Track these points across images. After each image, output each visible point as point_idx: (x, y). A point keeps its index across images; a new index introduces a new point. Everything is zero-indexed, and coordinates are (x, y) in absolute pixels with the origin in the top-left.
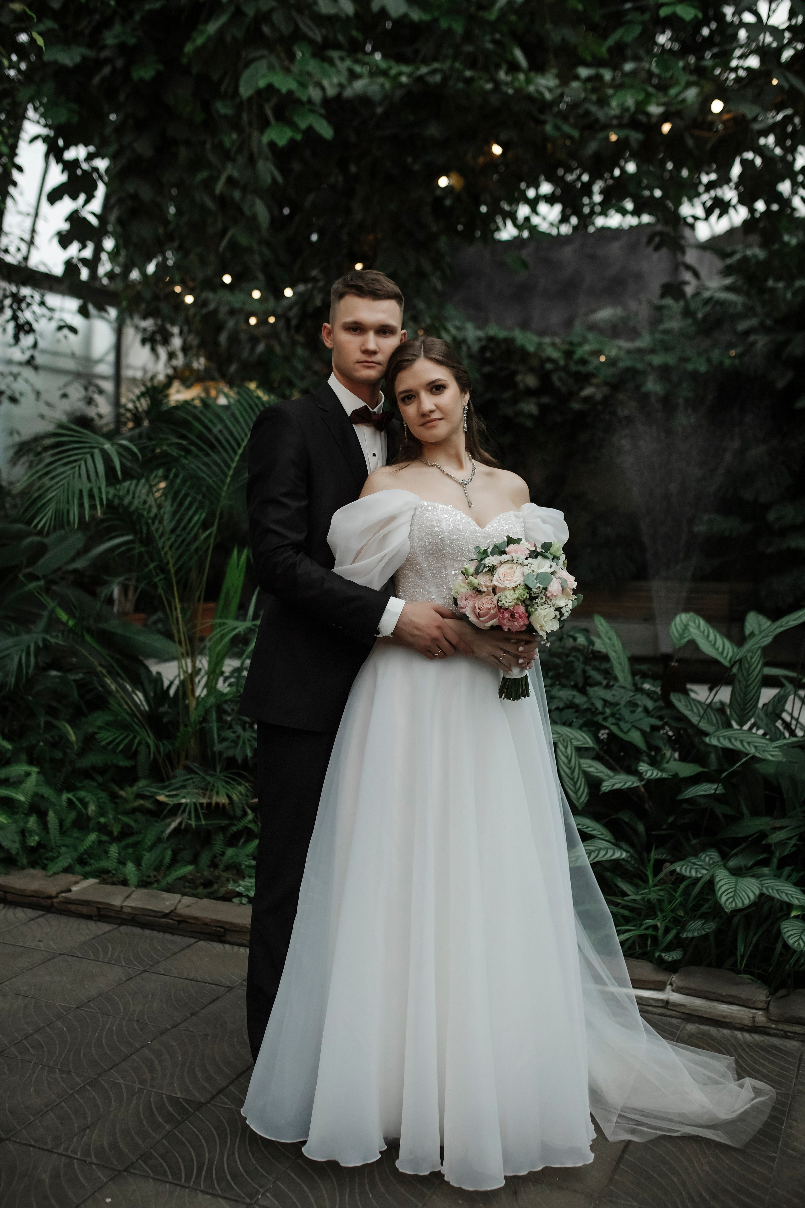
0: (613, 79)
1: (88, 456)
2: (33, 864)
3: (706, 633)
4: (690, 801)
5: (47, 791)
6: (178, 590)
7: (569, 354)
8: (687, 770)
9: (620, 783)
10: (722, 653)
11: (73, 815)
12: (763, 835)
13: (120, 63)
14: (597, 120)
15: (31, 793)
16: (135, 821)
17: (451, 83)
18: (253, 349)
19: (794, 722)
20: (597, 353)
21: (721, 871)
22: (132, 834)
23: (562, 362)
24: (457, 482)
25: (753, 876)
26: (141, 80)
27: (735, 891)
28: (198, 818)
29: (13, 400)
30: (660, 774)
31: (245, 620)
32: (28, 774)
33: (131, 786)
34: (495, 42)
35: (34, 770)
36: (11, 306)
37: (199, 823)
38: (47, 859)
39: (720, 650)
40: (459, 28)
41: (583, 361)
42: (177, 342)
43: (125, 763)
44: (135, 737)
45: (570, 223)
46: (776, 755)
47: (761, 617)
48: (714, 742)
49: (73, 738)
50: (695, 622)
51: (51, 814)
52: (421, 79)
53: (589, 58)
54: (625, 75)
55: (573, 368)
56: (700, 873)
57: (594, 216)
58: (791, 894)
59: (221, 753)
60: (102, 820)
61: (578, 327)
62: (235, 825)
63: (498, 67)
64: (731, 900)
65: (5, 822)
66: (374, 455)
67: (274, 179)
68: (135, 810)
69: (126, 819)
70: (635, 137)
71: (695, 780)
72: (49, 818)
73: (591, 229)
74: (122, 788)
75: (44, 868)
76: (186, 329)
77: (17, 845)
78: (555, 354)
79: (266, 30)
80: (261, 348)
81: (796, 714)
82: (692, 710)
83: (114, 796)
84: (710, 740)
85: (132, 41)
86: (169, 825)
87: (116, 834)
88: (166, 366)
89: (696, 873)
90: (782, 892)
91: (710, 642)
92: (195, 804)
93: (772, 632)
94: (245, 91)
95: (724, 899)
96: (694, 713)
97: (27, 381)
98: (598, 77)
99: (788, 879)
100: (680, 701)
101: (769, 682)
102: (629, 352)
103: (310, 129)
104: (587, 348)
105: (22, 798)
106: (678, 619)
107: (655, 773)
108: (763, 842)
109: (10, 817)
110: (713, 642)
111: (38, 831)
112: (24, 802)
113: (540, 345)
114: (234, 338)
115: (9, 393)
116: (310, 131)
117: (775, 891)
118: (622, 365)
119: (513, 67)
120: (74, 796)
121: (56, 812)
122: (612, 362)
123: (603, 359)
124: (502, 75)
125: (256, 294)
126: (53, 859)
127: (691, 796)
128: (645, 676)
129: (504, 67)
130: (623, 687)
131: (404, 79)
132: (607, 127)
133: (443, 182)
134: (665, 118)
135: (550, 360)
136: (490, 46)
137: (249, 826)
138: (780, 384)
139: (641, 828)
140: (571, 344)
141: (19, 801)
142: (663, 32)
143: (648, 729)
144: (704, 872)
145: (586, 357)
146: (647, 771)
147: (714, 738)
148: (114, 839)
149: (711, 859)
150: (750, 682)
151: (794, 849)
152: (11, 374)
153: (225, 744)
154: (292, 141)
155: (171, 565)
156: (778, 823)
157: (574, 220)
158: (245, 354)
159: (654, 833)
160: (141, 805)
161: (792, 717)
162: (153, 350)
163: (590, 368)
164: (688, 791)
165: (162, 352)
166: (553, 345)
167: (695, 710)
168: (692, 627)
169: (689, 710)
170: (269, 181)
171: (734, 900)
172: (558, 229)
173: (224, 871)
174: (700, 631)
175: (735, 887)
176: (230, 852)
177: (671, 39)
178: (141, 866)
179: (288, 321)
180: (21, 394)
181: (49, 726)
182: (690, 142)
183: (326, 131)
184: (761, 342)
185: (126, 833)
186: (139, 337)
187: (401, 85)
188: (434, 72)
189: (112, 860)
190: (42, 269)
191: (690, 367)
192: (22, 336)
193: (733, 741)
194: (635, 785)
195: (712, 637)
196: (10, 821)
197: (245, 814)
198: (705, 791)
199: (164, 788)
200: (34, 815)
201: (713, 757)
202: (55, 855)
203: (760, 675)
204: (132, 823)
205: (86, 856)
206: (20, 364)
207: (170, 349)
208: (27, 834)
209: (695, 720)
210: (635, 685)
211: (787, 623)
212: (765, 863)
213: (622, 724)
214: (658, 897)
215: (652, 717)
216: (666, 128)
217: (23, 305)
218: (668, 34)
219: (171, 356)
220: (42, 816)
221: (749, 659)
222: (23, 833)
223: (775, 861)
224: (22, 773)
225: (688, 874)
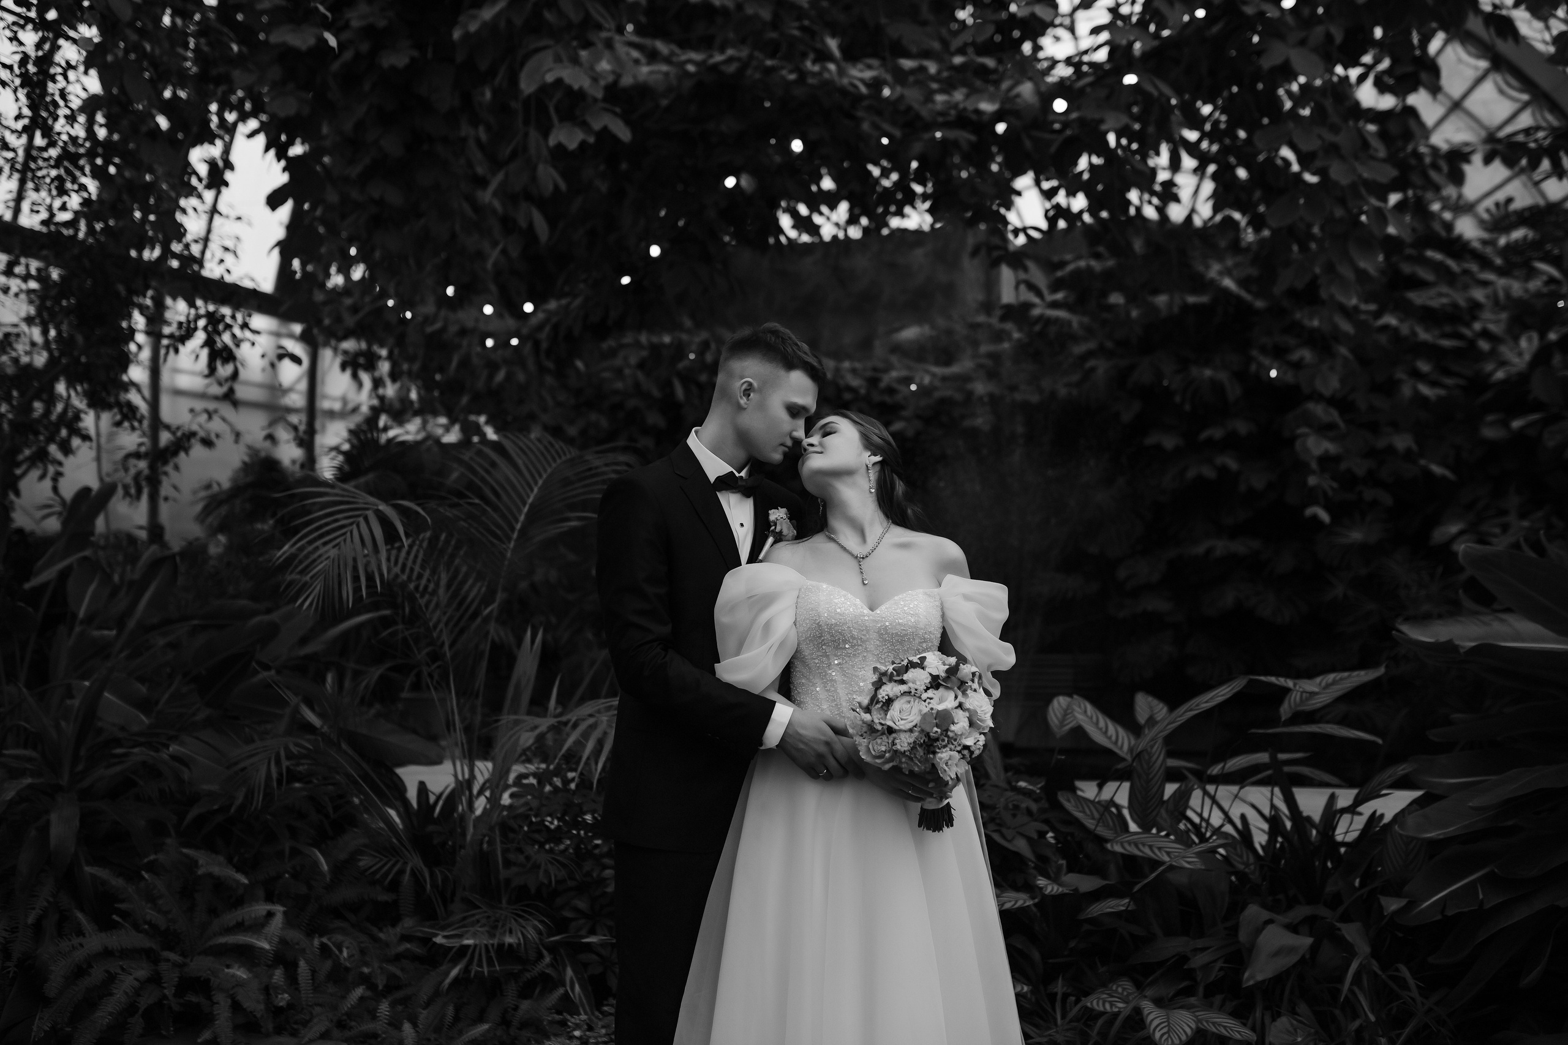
0: (939, 72)
1: (361, 520)
2: (279, 1030)
3: (1094, 719)
4: (1092, 921)
5: (294, 935)
6: (454, 680)
7: (873, 382)
8: (1087, 883)
9: (1010, 901)
10: (1116, 743)
11: (328, 964)
12: (1183, 959)
13: (365, 47)
14: (918, 117)
15: (276, 939)
16: (402, 970)
17: (749, 72)
18: (491, 377)
19: (1204, 824)
20: (908, 381)
21: (1146, 1002)
22: (398, 988)
23: (863, 391)
24: (853, 555)
25: (1181, 1007)
26: (393, 68)
27: (1168, 1025)
28: (490, 963)
29: (207, 443)
30: (1061, 889)
31: (545, 716)
32: (270, 915)
33: (394, 925)
34: (803, 29)
35: (279, 909)
36: (205, 329)
37: (492, 969)
38: (296, 1023)
39: (1114, 738)
40: (766, 14)
41: (891, 391)
42: (385, 367)
43: (384, 897)
44: (406, 863)
45: (860, 224)
46: (1192, 862)
47: (1150, 699)
48: (1118, 848)
49: (325, 867)
50: (1080, 707)
51: (302, 963)
52: (715, 68)
53: (914, 50)
54: (954, 68)
55: (877, 397)
56: (1116, 1007)
57: (888, 217)
58: (1229, 1027)
59: (508, 881)
60: (366, 970)
61: (879, 349)
62: (529, 971)
63: (804, 56)
64: (1165, 1037)
65: (245, 977)
66: (742, 525)
67: (556, 187)
68: (398, 958)
69: (392, 969)
70: (965, 137)
71: (1096, 896)
72: (300, 970)
73: (885, 232)
74: (381, 930)
75: (294, 1034)
76: (396, 351)
77: (262, 1007)
78: (855, 382)
79: (549, 16)
80: (501, 376)
81: (1205, 815)
82: (1084, 812)
83: (375, 939)
84: (1112, 846)
85: (382, 23)
86: (447, 974)
87: (380, 987)
88: (370, 397)
89: (1111, 1007)
90: (1219, 1025)
91: (1101, 729)
92: (486, 946)
93: (1180, 716)
94: (527, 86)
95: (1157, 1035)
96: (1087, 815)
97: (224, 419)
98: (922, 69)
99: (1221, 1009)
100: (1069, 801)
101: (1173, 775)
102: (944, 379)
103: (605, 129)
104: (894, 374)
105: (266, 946)
106: (1055, 703)
107: (1056, 888)
108: (1185, 967)
109: (250, 970)
110: (1104, 729)
111: (285, 987)
112: (267, 951)
113: (837, 370)
114: (465, 363)
115: (202, 434)
116: (605, 134)
117: (1210, 1024)
118: (937, 395)
119: (824, 56)
120: (329, 939)
121: (307, 962)
122: (923, 391)
123: (913, 387)
124: (809, 65)
125: (488, 310)
126: (305, 1023)
127: (1095, 915)
128: (1019, 773)
129: (812, 56)
130: (996, 786)
131: (691, 68)
132: (934, 126)
133: (730, 182)
134: (999, 117)
135: (850, 389)
136: (796, 33)
137: (547, 971)
138: (1127, 417)
139: (1036, 956)
140: (875, 369)
141: (262, 949)
142: (964, 8)
143: (1035, 836)
144: (1121, 1005)
145: (895, 385)
146: (1046, 886)
147: (1116, 844)
148: (379, 995)
149: (1124, 989)
150: (1151, 776)
151: (1222, 973)
152: (207, 411)
153: (514, 869)
154: (583, 144)
155: (446, 647)
156: (1200, 943)
157: (864, 221)
158: (480, 384)
159: (1051, 961)
160: (407, 950)
161: (1200, 815)
162: (355, 376)
163: (899, 398)
164: (1091, 908)
165: (366, 378)
166: (854, 371)
167: (1088, 812)
168: (1079, 713)
169: (1080, 812)
170: (551, 187)
171: (1169, 1036)
172: (846, 231)
173: (520, 1029)
174: (1087, 716)
175: (1168, 1021)
176: (525, 1005)
177: (972, 15)
178: (418, 1026)
179: (537, 344)
180: (218, 436)
181: (295, 852)
182: (1028, 144)
183: (623, 133)
184: (1101, 367)
185: (393, 986)
186: (338, 361)
187: (687, 74)
188: (730, 60)
189: (381, 1020)
190: (248, 284)
191: (1018, 397)
192: (219, 364)
193: (1141, 846)
194: (1027, 904)
195: (1102, 724)
196: (250, 975)
197: (540, 956)
198: (1112, 908)
199: (443, 928)
200: (281, 966)
201: (1112, 868)
202: (307, 1018)
203: (1163, 768)
204: (398, 973)
205: (345, 1017)
206: (216, 398)
207: (377, 374)
208: (271, 991)
209: (1090, 823)
210: (1009, 783)
211: (1197, 705)
212: (1188, 992)
213: (1004, 830)
214: (1066, 1038)
215: (1036, 820)
216: (1001, 128)
217: (221, 327)
218: (970, 9)
219: (377, 383)
220: (291, 968)
221: (1149, 749)
222: (267, 990)
223: (1201, 990)
224: (264, 913)
225: (1101, 1009)
